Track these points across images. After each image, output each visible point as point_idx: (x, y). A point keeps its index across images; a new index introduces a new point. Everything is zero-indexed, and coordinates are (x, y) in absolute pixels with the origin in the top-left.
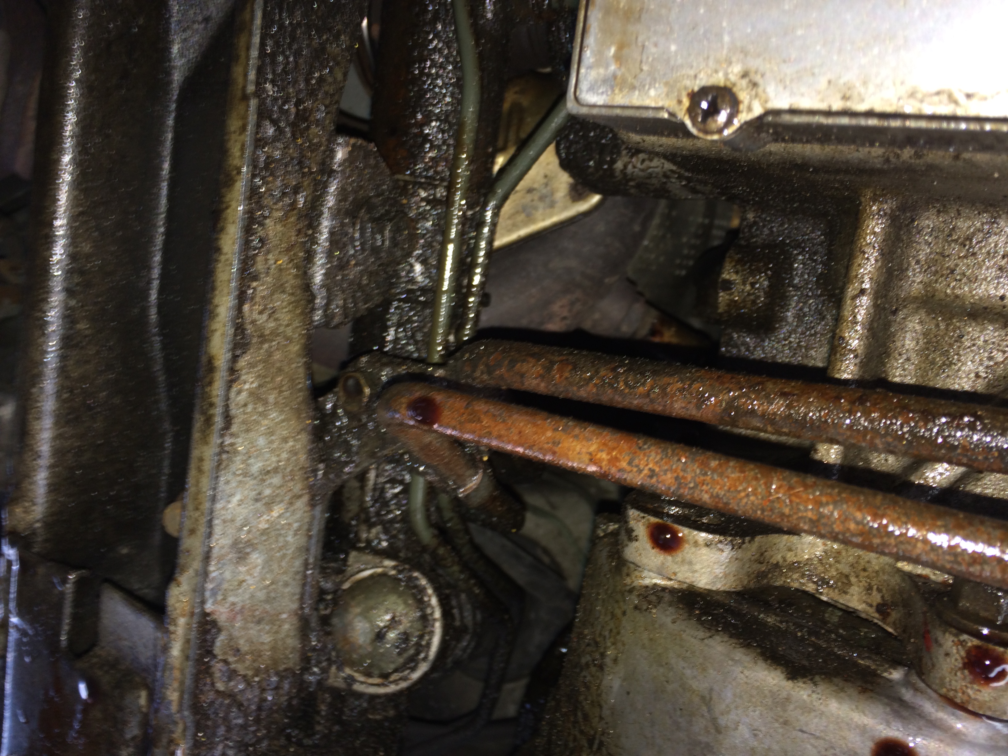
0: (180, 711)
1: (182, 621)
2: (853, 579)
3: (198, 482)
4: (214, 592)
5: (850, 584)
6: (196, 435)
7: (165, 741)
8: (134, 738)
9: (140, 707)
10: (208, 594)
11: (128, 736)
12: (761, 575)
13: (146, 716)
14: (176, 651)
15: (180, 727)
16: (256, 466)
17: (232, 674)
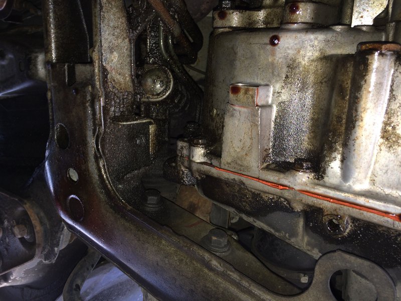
0: (100, 87)
1: (97, 61)
2: (274, 19)
3: (95, 20)
4: (105, 61)
5: (274, 21)
6: (93, 7)
7: (97, 97)
8: (89, 100)
9: (89, 91)
10: (103, 60)
11: (88, 100)
12: (250, 24)
13: (91, 93)
14: (96, 71)
15: (101, 92)
16: (112, 24)
17: (114, 87)
